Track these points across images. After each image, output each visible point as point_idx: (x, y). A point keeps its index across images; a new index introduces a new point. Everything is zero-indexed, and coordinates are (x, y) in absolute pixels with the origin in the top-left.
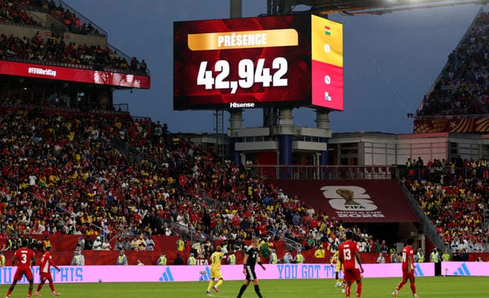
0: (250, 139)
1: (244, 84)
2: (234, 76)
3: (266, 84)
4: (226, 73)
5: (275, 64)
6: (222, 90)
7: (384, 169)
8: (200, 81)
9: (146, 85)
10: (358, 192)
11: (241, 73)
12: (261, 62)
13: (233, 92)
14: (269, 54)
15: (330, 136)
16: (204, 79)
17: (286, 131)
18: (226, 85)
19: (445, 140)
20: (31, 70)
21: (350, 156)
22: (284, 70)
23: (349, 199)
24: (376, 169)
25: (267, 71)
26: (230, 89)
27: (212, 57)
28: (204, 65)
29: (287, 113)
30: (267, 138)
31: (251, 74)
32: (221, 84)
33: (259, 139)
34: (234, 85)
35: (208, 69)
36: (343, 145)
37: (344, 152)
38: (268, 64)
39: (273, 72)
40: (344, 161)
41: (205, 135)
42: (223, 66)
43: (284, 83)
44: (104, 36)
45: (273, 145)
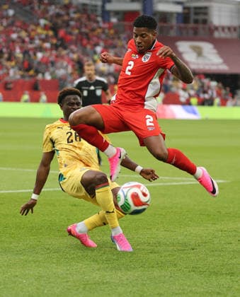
7: (229, 29)
10: (207, 47)
21: (201, 17)
23: (199, 52)
24: (223, 29)
37: (196, 14)
40: (196, 21)
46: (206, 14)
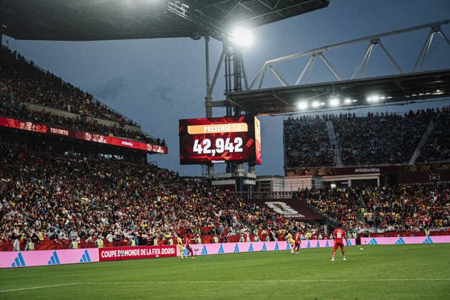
0: (220, 179)
1: (218, 151)
2: (213, 147)
3: (231, 151)
4: (209, 145)
5: (236, 140)
6: (208, 155)
7: (290, 193)
8: (195, 150)
9: (166, 152)
10: (283, 205)
11: (217, 145)
12: (228, 140)
13: (213, 155)
14: (233, 136)
15: (255, 177)
16: (197, 148)
17: (241, 175)
18: (209, 152)
19: (310, 179)
20: (123, 143)
21: (267, 187)
22: (241, 143)
23: (281, 208)
24: (286, 193)
25: (231, 144)
26: (212, 154)
27: (201, 137)
28: (197, 141)
29: (240, 166)
30: (230, 178)
31: (222, 146)
32: (206, 151)
33: (226, 179)
34: (214, 152)
35: (199, 143)
36: (262, 182)
38: (232, 141)
39: (234, 145)
41: (196, 177)
42: (207, 142)
43: (241, 150)
44: (139, 127)
45: (233, 182)
46: (269, 185)
